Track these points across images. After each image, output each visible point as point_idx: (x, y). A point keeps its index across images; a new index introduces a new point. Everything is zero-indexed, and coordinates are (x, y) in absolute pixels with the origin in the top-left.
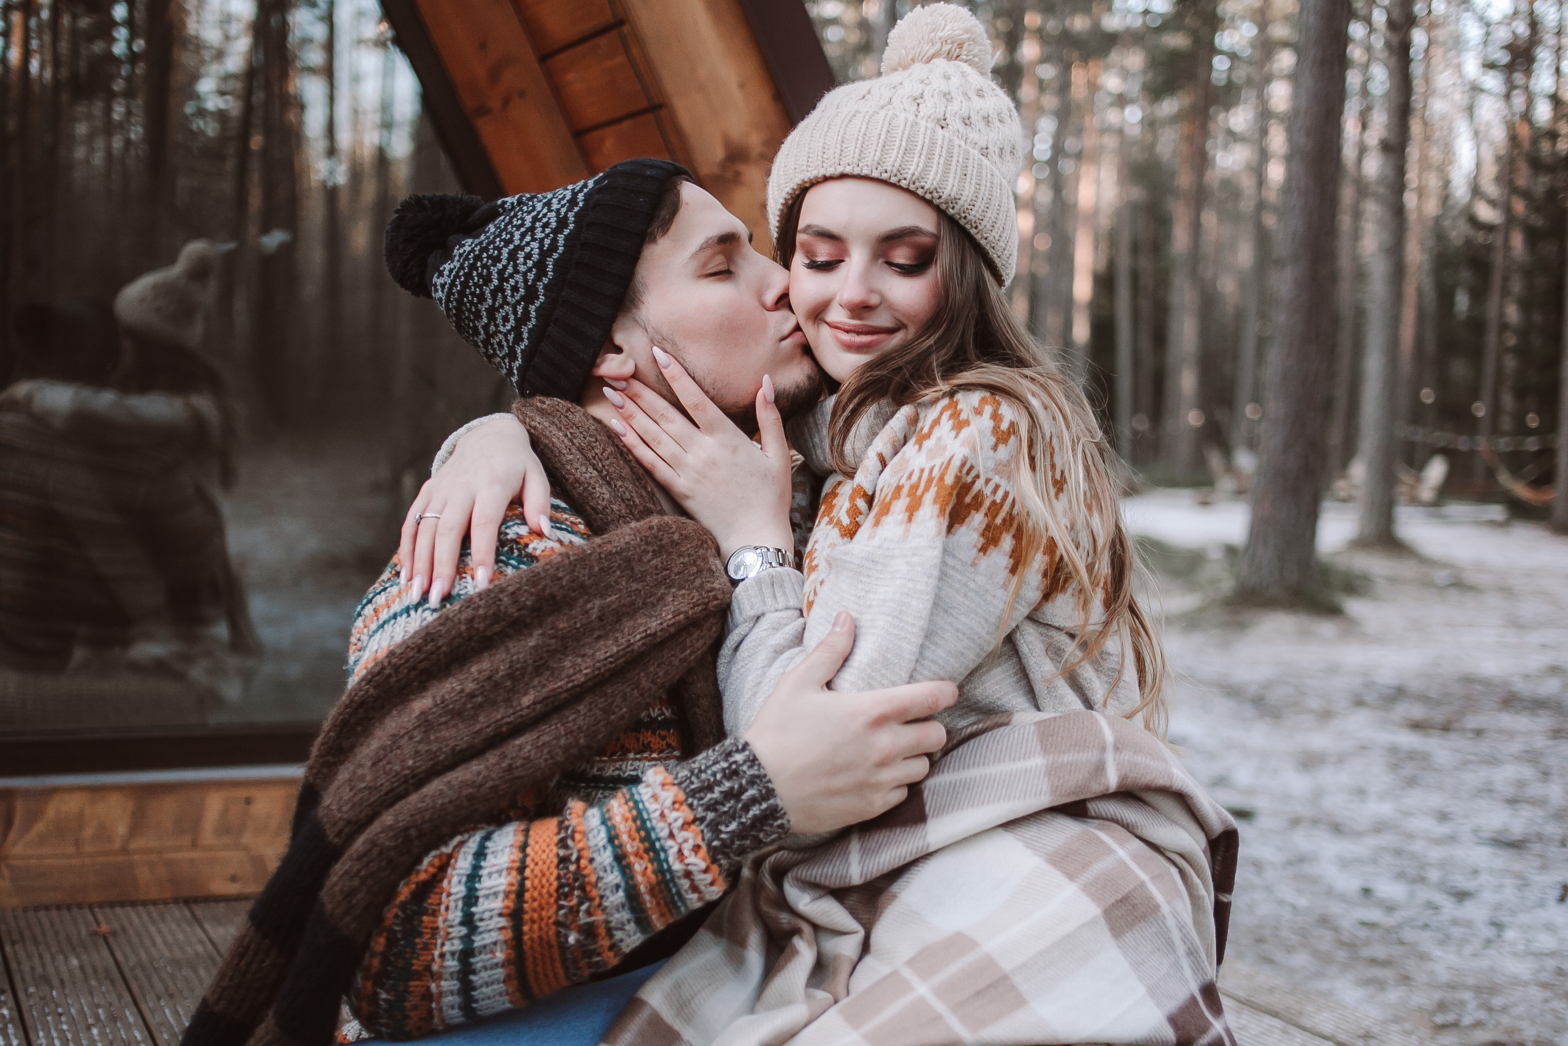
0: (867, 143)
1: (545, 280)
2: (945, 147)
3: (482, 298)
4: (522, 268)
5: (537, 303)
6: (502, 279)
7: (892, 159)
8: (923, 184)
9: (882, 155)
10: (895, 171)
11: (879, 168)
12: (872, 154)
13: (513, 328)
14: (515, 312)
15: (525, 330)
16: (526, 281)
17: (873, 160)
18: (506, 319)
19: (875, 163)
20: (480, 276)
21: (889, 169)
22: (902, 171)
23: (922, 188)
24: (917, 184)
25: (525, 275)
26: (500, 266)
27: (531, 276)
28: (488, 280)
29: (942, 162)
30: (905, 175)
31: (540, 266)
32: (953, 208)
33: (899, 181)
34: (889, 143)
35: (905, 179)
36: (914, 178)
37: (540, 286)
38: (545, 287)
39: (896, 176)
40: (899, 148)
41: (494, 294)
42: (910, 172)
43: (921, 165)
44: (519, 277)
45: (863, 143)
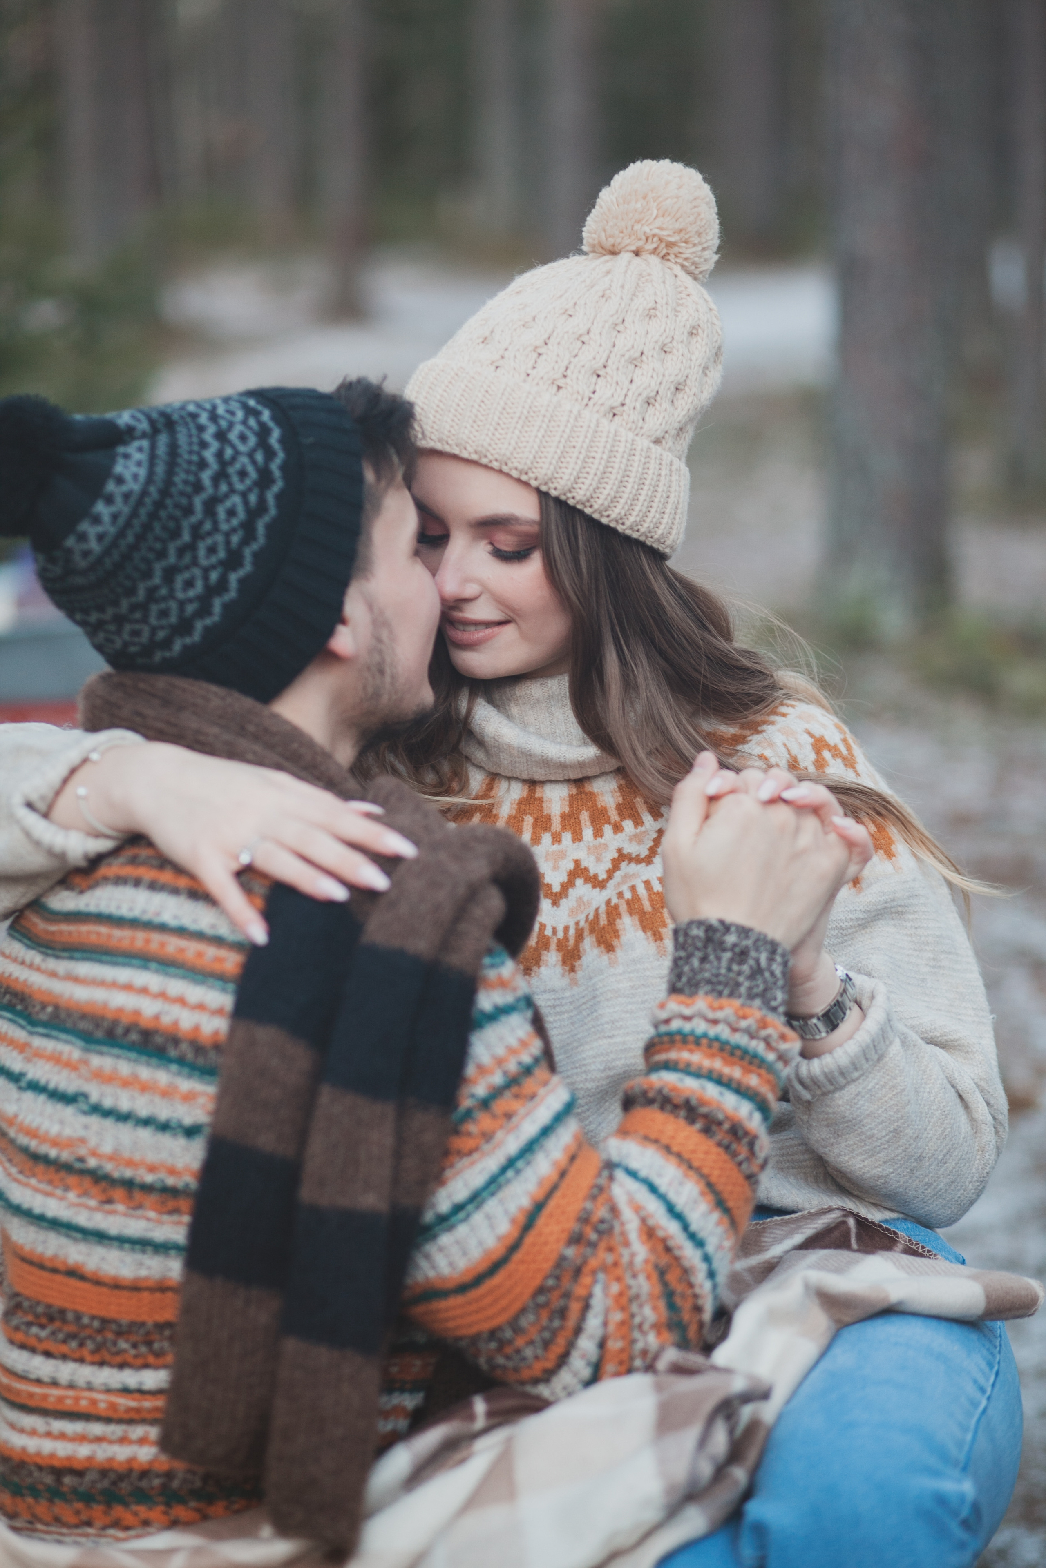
1: (255, 546)
3: (162, 555)
4: (224, 527)
5: (241, 573)
6: (197, 533)
13: (199, 598)
14: (206, 578)
15: (217, 605)
16: (228, 543)
18: (189, 584)
20: (164, 528)
25: (227, 535)
26: (194, 519)
27: (235, 539)
28: (176, 534)
31: (248, 528)
32: (555, 488)
37: (248, 552)
38: (255, 555)
41: (181, 552)
44: (219, 538)
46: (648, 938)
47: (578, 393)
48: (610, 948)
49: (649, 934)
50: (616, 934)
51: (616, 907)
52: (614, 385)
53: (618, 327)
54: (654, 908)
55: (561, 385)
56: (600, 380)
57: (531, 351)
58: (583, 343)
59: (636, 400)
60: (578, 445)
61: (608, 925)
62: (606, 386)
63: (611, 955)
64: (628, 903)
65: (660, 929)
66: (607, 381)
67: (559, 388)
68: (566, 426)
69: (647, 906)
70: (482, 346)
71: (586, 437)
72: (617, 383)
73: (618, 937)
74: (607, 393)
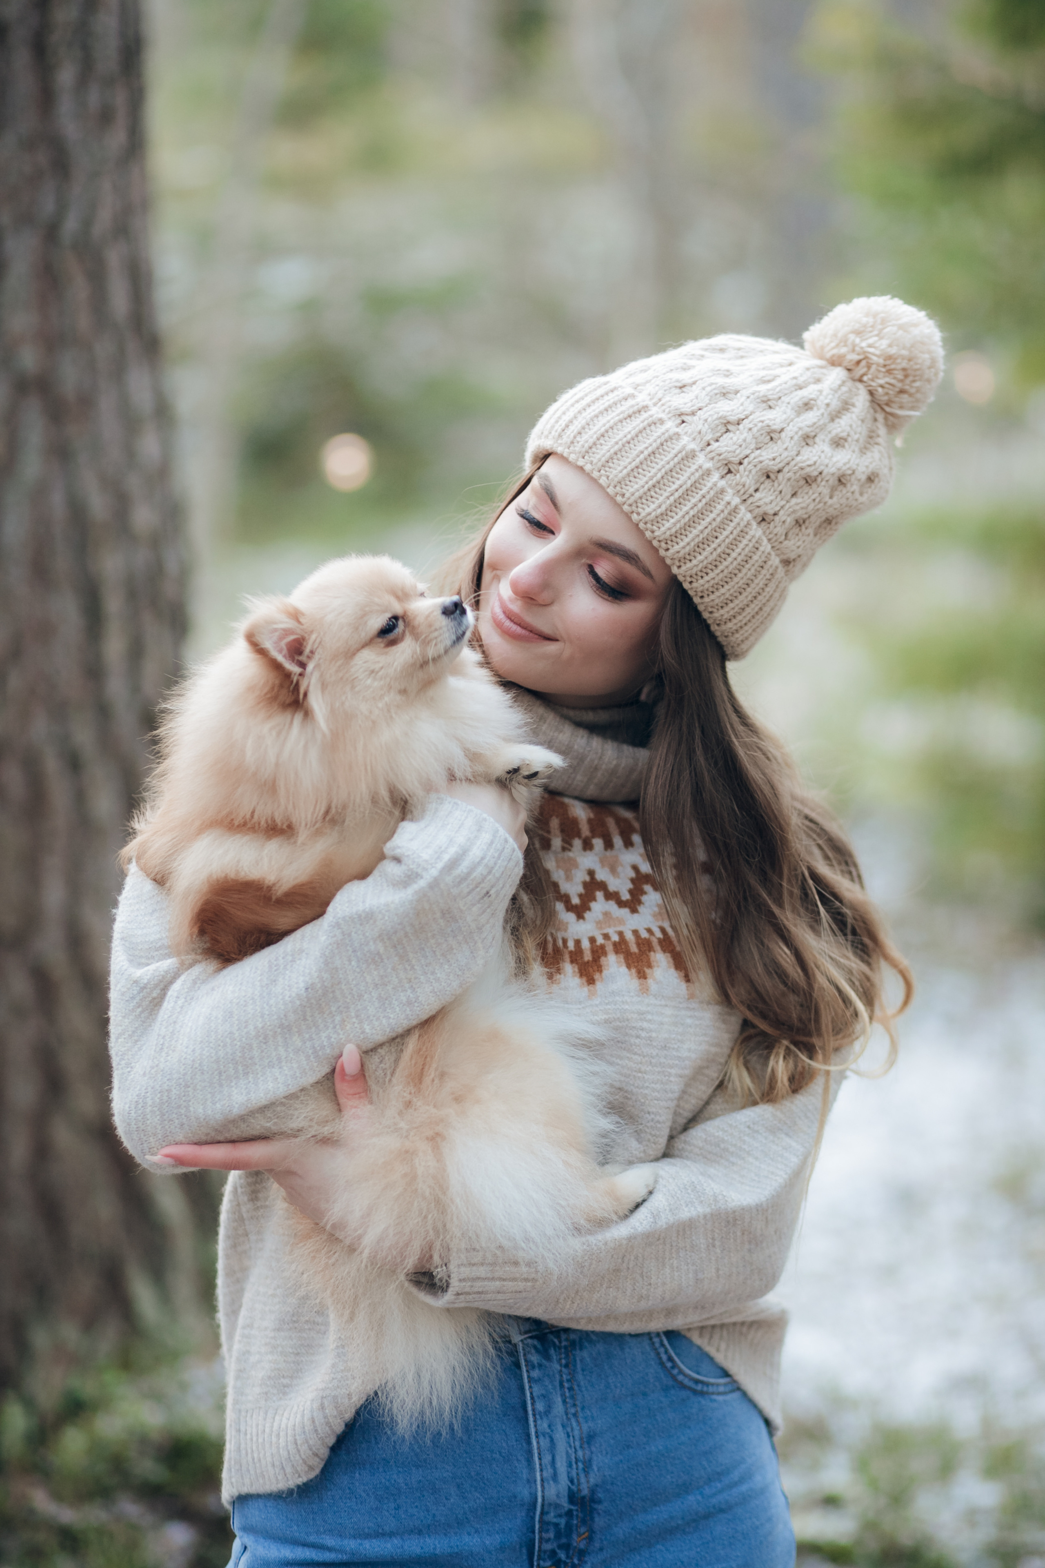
0: (624, 453)
2: (708, 497)
7: (636, 486)
8: (655, 528)
9: (628, 475)
10: (633, 499)
11: (618, 488)
12: (620, 468)
17: (616, 476)
19: (616, 480)
21: (627, 495)
22: (640, 505)
23: (653, 532)
24: (649, 526)
29: (692, 513)
30: (640, 510)
32: (679, 567)
33: (633, 512)
34: (645, 467)
35: (638, 514)
36: (648, 518)
39: (630, 505)
40: (651, 478)
42: (648, 510)
43: (663, 508)
45: (620, 450)
46: (631, 975)
47: (744, 486)
48: (591, 981)
49: (634, 971)
50: (600, 969)
51: (602, 947)
52: (777, 493)
53: (808, 439)
54: (640, 950)
55: (732, 469)
56: (768, 481)
57: (722, 423)
58: (772, 439)
59: (789, 515)
60: (721, 538)
61: (593, 961)
62: (770, 490)
63: (591, 987)
64: (615, 944)
65: (645, 969)
66: (773, 486)
67: (730, 471)
68: (718, 515)
69: (634, 948)
70: (678, 391)
71: (732, 533)
72: (781, 492)
73: (601, 971)
74: (767, 498)
